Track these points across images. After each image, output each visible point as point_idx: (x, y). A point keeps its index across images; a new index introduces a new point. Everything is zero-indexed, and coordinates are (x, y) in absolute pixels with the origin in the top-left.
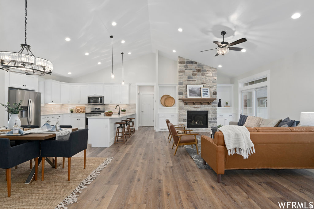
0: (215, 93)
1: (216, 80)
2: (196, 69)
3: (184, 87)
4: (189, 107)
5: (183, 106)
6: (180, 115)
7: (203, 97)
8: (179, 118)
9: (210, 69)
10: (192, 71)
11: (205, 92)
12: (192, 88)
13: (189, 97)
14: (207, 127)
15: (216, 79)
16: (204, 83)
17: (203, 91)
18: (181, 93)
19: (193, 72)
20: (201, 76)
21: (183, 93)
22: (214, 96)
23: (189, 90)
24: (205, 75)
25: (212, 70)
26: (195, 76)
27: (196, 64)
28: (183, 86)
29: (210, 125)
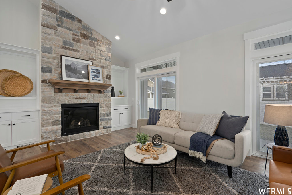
0: (109, 77)
1: (111, 58)
2: (80, 31)
3: (54, 58)
4: (67, 98)
5: (53, 95)
6: (44, 113)
7: (91, 81)
8: (43, 120)
9: (103, 39)
10: (71, 32)
11: (94, 72)
12: (73, 63)
13: (65, 78)
14: (98, 128)
15: (111, 56)
16: (94, 59)
17: (92, 72)
18: (49, 69)
19: (74, 34)
20: (88, 46)
21: (53, 69)
22: (108, 80)
23: (67, 66)
24: (95, 47)
25: (106, 42)
26: (78, 44)
27: (79, 24)
28: (53, 55)
29: (102, 124)
